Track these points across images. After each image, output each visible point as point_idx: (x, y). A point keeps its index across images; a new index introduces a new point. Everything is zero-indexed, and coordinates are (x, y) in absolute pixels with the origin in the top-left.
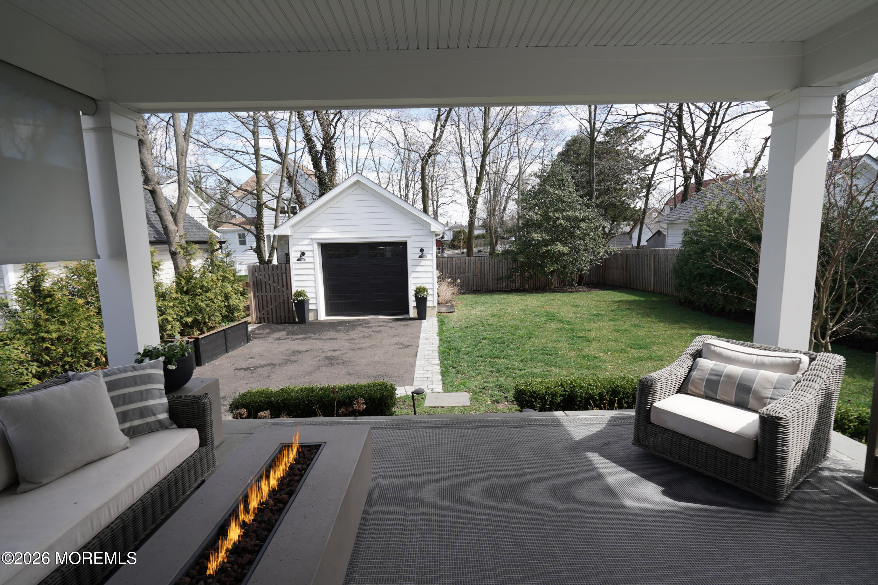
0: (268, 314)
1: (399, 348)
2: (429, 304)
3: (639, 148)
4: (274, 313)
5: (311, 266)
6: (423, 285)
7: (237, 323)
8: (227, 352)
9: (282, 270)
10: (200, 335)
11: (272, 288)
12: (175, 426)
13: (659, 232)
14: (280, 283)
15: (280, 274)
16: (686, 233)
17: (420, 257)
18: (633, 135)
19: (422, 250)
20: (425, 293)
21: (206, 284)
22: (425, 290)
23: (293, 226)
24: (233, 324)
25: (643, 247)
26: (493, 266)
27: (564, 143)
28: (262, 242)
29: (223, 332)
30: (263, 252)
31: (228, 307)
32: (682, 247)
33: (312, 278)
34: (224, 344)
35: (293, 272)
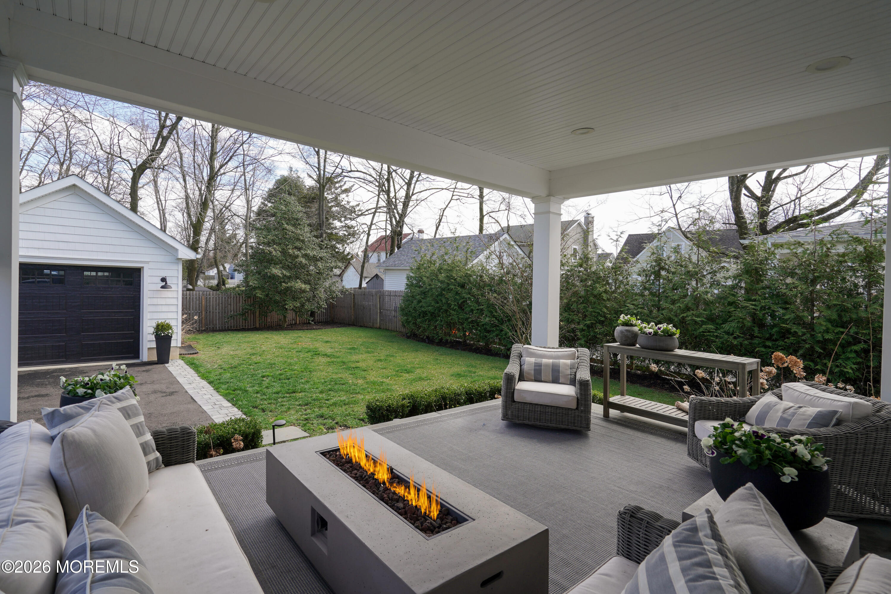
1: (162, 396)
2: (173, 344)
3: (346, 199)
6: (167, 321)
13: (377, 276)
16: (408, 278)
17: (162, 287)
18: (341, 186)
19: (163, 280)
20: (170, 331)
22: (169, 327)
25: (365, 288)
26: (220, 302)
27: (274, 181)
32: (406, 289)
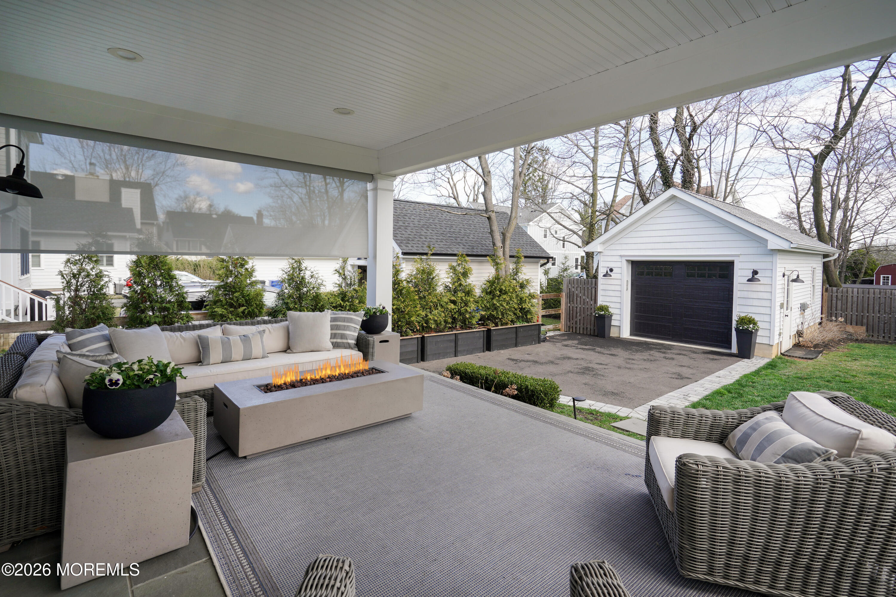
0: (576, 324)
1: (671, 378)
4: (582, 324)
5: (618, 282)
7: (530, 324)
8: (516, 345)
9: (592, 284)
10: (493, 327)
11: (582, 300)
12: (357, 349)
14: (590, 297)
15: (590, 288)
17: (749, 280)
19: (754, 273)
20: (751, 326)
21: (504, 289)
22: (751, 321)
23: (604, 243)
24: (526, 324)
28: (591, 258)
29: (515, 329)
30: (591, 268)
31: (522, 309)
33: (618, 294)
34: (515, 339)
35: (600, 287)
